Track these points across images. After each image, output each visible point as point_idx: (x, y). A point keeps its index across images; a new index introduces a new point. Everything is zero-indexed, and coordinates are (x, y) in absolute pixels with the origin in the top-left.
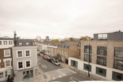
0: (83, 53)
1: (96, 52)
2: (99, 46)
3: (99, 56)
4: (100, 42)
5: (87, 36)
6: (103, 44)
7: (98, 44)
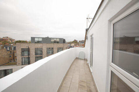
0: (20, 57)
1: (34, 54)
2: (37, 47)
3: (37, 56)
4: (37, 44)
5: (7, 37)
6: (40, 46)
7: (35, 46)
